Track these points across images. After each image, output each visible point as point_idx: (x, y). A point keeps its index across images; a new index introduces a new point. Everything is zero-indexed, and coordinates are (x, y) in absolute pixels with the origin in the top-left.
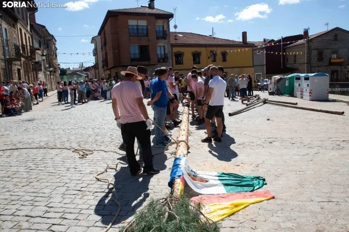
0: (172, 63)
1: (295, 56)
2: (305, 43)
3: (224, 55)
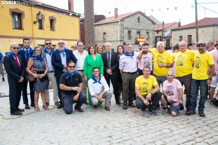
1: (105, 33)
2: (119, 21)
3: (52, 21)
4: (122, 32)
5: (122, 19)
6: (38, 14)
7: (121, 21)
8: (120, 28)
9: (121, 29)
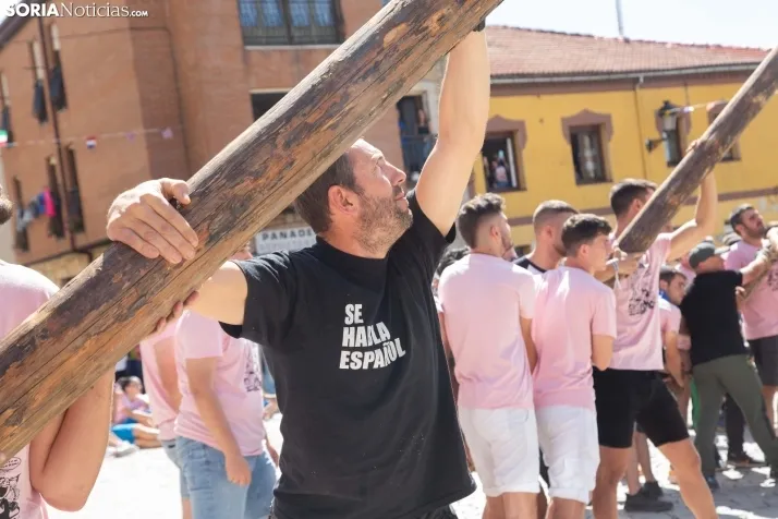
6: (661, 114)
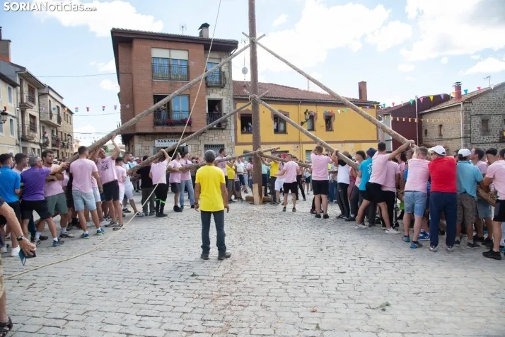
0: (236, 130)
1: (441, 126)
2: (460, 105)
3: (329, 119)
4: (467, 122)
5: (466, 100)
7: (464, 103)
8: (464, 116)
9: (466, 118)
